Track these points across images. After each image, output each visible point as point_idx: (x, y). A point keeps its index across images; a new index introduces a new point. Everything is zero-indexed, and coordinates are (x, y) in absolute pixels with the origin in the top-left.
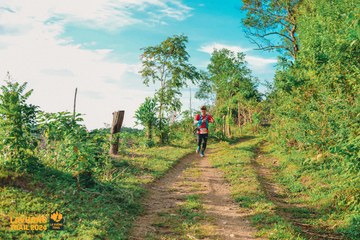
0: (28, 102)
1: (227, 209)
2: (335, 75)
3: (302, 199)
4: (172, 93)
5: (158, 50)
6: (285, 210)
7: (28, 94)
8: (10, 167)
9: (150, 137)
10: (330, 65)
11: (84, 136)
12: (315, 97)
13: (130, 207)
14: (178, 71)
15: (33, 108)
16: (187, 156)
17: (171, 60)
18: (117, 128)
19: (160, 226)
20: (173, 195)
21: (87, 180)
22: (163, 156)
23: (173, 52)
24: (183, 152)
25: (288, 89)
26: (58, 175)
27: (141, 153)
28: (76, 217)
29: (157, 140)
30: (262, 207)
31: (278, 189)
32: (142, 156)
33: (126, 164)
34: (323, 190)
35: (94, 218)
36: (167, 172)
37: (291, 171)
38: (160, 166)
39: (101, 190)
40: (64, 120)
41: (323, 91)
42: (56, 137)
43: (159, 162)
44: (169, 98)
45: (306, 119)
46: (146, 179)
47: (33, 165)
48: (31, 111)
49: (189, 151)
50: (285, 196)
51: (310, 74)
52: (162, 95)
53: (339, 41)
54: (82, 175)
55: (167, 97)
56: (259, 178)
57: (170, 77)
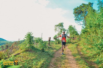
0: (32, 36)
1: (71, 57)
2: (94, 30)
3: (87, 55)
4: (60, 34)
5: (58, 25)
6: (83, 57)
7: (32, 34)
8: (28, 48)
10: (93, 28)
11: (42, 42)
12: (90, 34)
13: (51, 56)
14: (62, 29)
15: (33, 37)
17: (60, 27)
18: (49, 41)
19: (57, 60)
20: (60, 54)
21: (43, 50)
22: (58, 46)
25: (84, 33)
26: (37, 50)
27: (54, 46)
28: (40, 58)
29: (57, 43)
30: (78, 57)
31: (82, 53)
33: (51, 48)
34: (91, 53)
35: (44, 58)
36: (59, 49)
37: (85, 50)
38: (58, 48)
39: (45, 53)
40: (39, 39)
41: (91, 33)
42: (37, 42)
45: (88, 39)
46: (55, 50)
47: (33, 47)
48: (32, 37)
50: (83, 55)
51: (88, 30)
52: (58, 34)
53: (95, 23)
54: (42, 50)
56: (78, 51)
57: (60, 31)
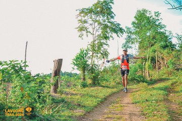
4: (101, 44)
5: (90, 11)
9: (84, 79)
11: (28, 78)
14: (106, 27)
16: (113, 94)
17: (101, 18)
18: (57, 72)
22: (93, 94)
23: (102, 12)
24: (110, 91)
29: (89, 81)
32: (76, 94)
33: (63, 101)
36: (96, 107)
38: (90, 102)
40: (14, 67)
43: (90, 99)
44: (99, 49)
46: (79, 112)
49: (115, 90)
52: (93, 46)
55: (98, 48)
56: (169, 112)
57: (100, 32)
